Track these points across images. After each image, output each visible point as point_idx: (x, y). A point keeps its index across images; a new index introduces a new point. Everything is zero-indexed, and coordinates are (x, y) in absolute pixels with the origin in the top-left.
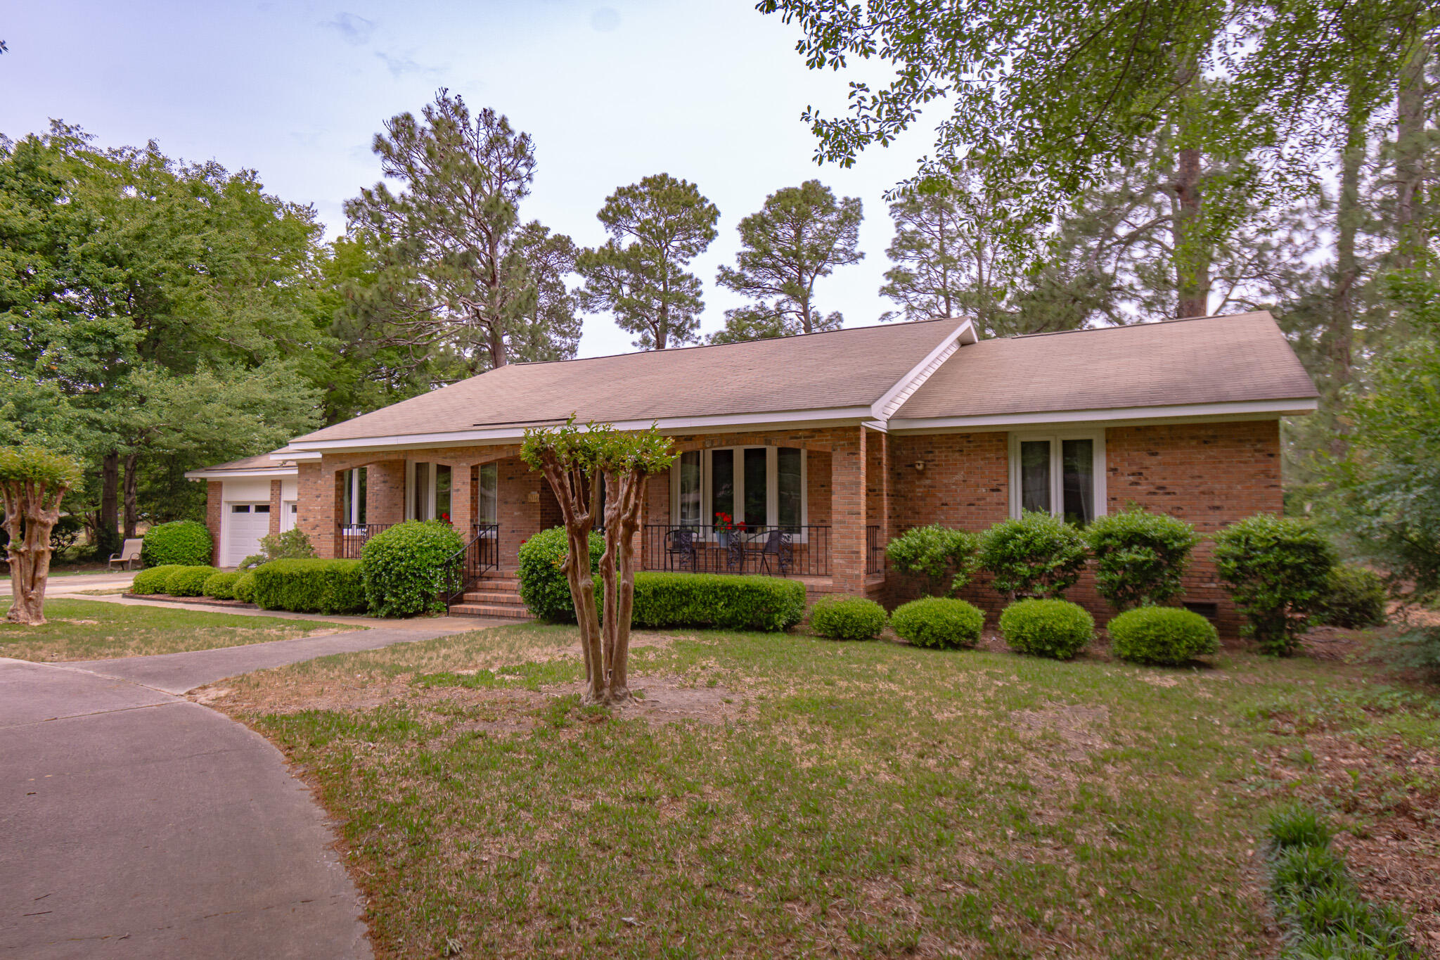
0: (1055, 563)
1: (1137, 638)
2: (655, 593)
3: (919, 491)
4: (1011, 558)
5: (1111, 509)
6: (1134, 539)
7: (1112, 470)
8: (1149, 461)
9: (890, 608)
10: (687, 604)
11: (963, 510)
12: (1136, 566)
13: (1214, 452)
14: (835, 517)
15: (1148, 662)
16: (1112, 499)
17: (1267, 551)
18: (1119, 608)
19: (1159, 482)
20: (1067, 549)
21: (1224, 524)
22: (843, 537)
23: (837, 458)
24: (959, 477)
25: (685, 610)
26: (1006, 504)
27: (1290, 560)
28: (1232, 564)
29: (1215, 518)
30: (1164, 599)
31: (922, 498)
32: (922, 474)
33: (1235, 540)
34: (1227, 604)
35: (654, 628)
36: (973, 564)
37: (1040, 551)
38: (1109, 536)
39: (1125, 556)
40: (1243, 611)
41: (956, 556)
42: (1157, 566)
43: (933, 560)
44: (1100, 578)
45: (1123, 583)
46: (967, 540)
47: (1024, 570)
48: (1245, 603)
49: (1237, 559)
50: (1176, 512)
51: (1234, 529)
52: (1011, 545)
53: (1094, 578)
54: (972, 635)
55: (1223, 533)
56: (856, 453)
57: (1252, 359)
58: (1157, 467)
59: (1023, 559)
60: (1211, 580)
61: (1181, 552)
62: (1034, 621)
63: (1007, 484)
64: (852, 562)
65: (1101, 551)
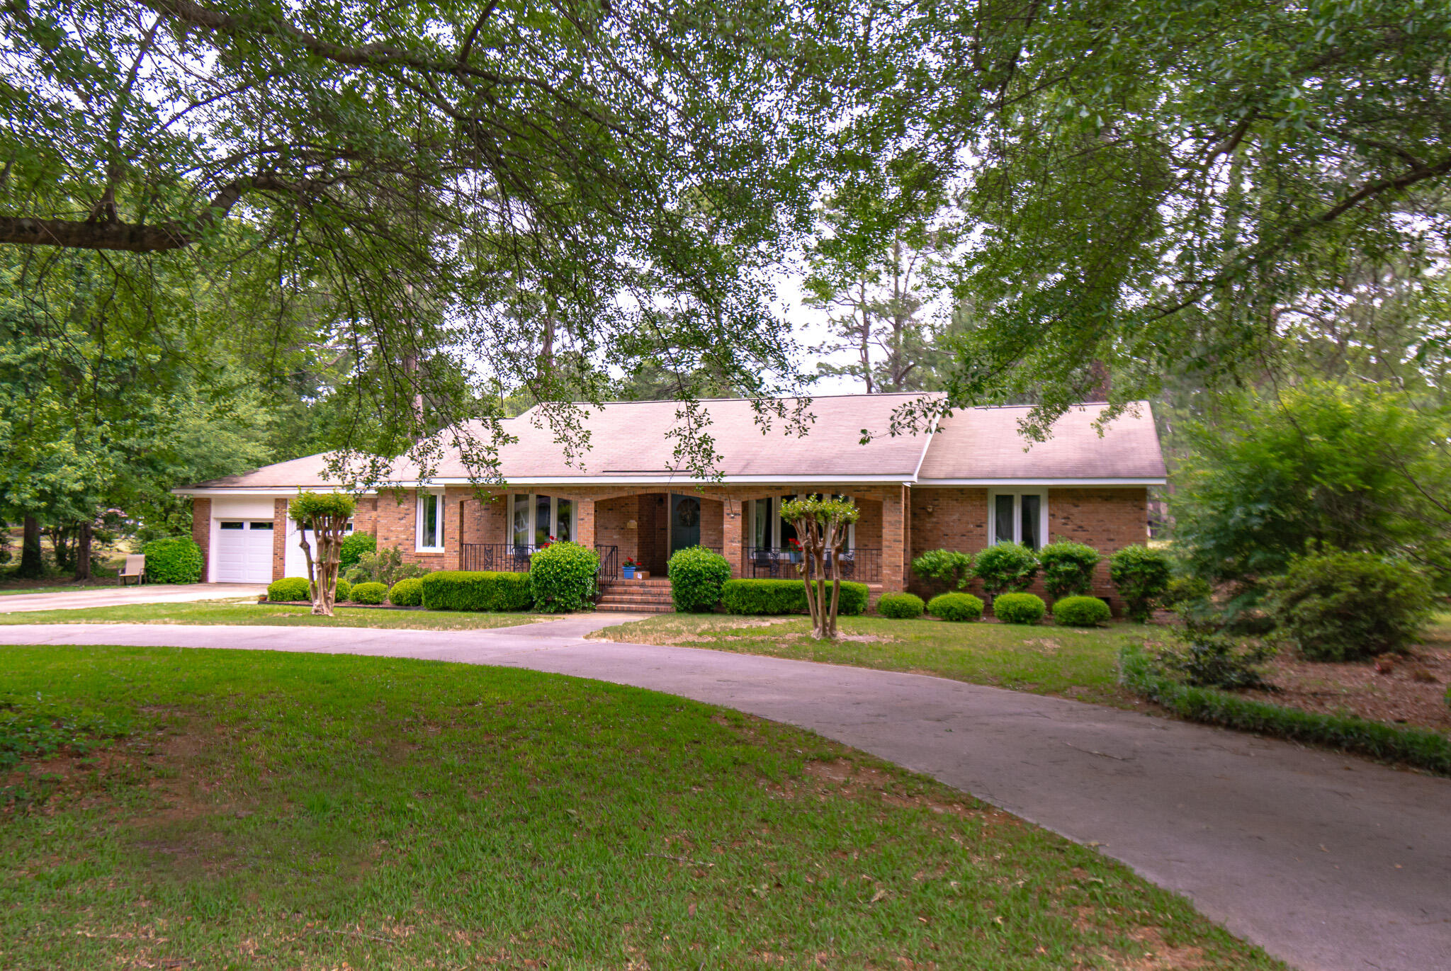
0: (1022, 573)
1: (1069, 611)
2: (776, 591)
3: (929, 526)
4: (996, 570)
5: (1051, 540)
6: (1068, 558)
7: (1052, 515)
8: (1074, 510)
9: (926, 598)
10: (798, 599)
11: (957, 539)
12: (1068, 573)
13: (1110, 506)
14: (885, 543)
15: (1074, 625)
16: (1051, 533)
17: (1136, 565)
18: (1057, 598)
19: (1079, 523)
20: (1028, 564)
21: (1115, 550)
22: (890, 556)
23: (887, 505)
24: (955, 517)
25: (797, 602)
26: (985, 535)
27: (1149, 570)
28: (1119, 572)
29: (1110, 545)
30: (1082, 592)
31: (931, 531)
32: (930, 514)
33: (1121, 559)
34: (1116, 596)
35: (774, 614)
36: (970, 573)
37: (1014, 565)
38: (1052, 556)
39: (1062, 568)
40: (1124, 599)
41: (960, 569)
42: (1079, 574)
43: (946, 571)
44: (1047, 581)
45: (1060, 584)
46: (967, 557)
47: (1004, 576)
48: (1124, 594)
49: (1121, 569)
50: (1088, 542)
51: (1120, 553)
52: (996, 562)
53: (1043, 581)
54: (977, 613)
55: (1114, 555)
56: (899, 503)
57: (1134, 445)
58: (1079, 513)
59: (1004, 569)
60: (1108, 583)
61: (1092, 566)
62: (1014, 604)
63: (986, 522)
64: (895, 573)
65: (1046, 566)
